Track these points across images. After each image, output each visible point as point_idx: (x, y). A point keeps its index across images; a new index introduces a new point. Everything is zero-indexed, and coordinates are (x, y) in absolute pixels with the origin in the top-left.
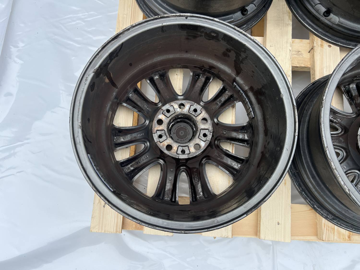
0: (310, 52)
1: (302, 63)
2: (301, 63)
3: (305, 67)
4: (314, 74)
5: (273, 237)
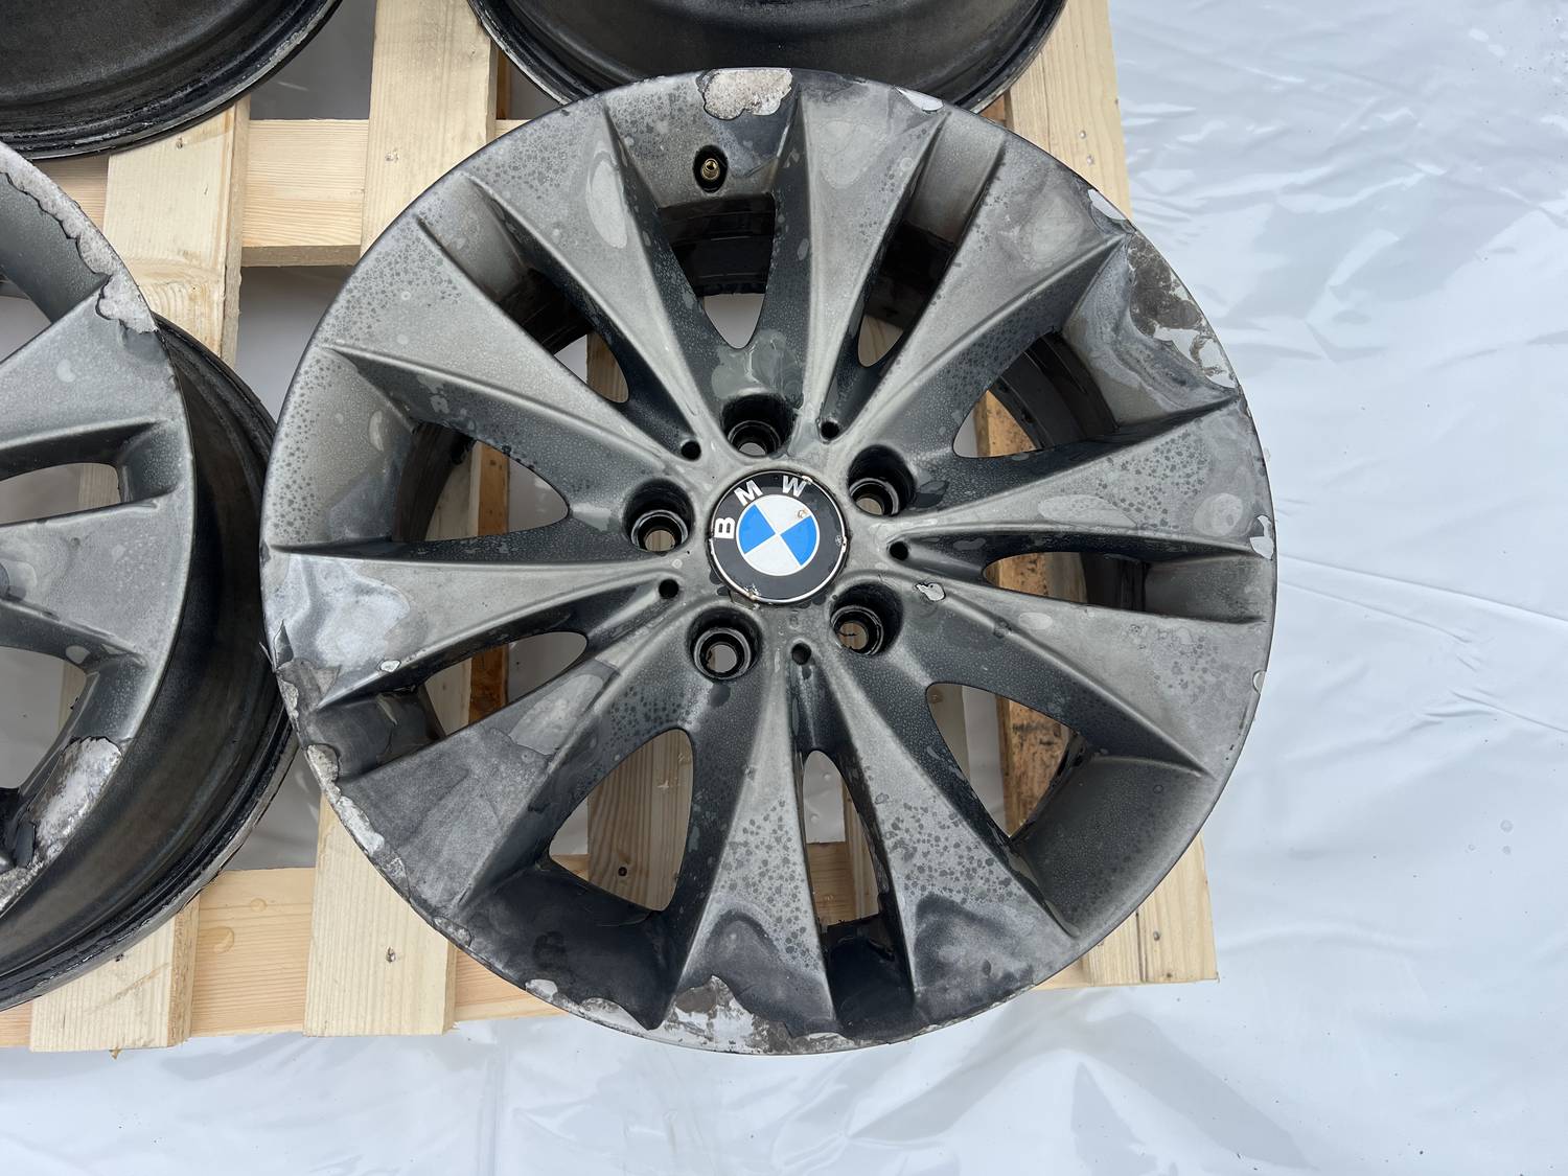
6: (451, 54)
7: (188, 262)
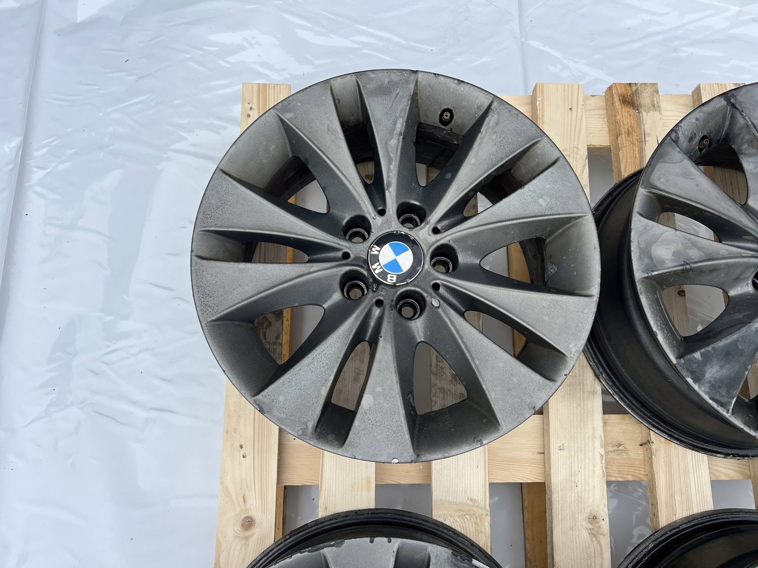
0: (644, 446)
1: (629, 473)
2: (626, 473)
3: (636, 481)
6: (584, 392)
7: (473, 504)
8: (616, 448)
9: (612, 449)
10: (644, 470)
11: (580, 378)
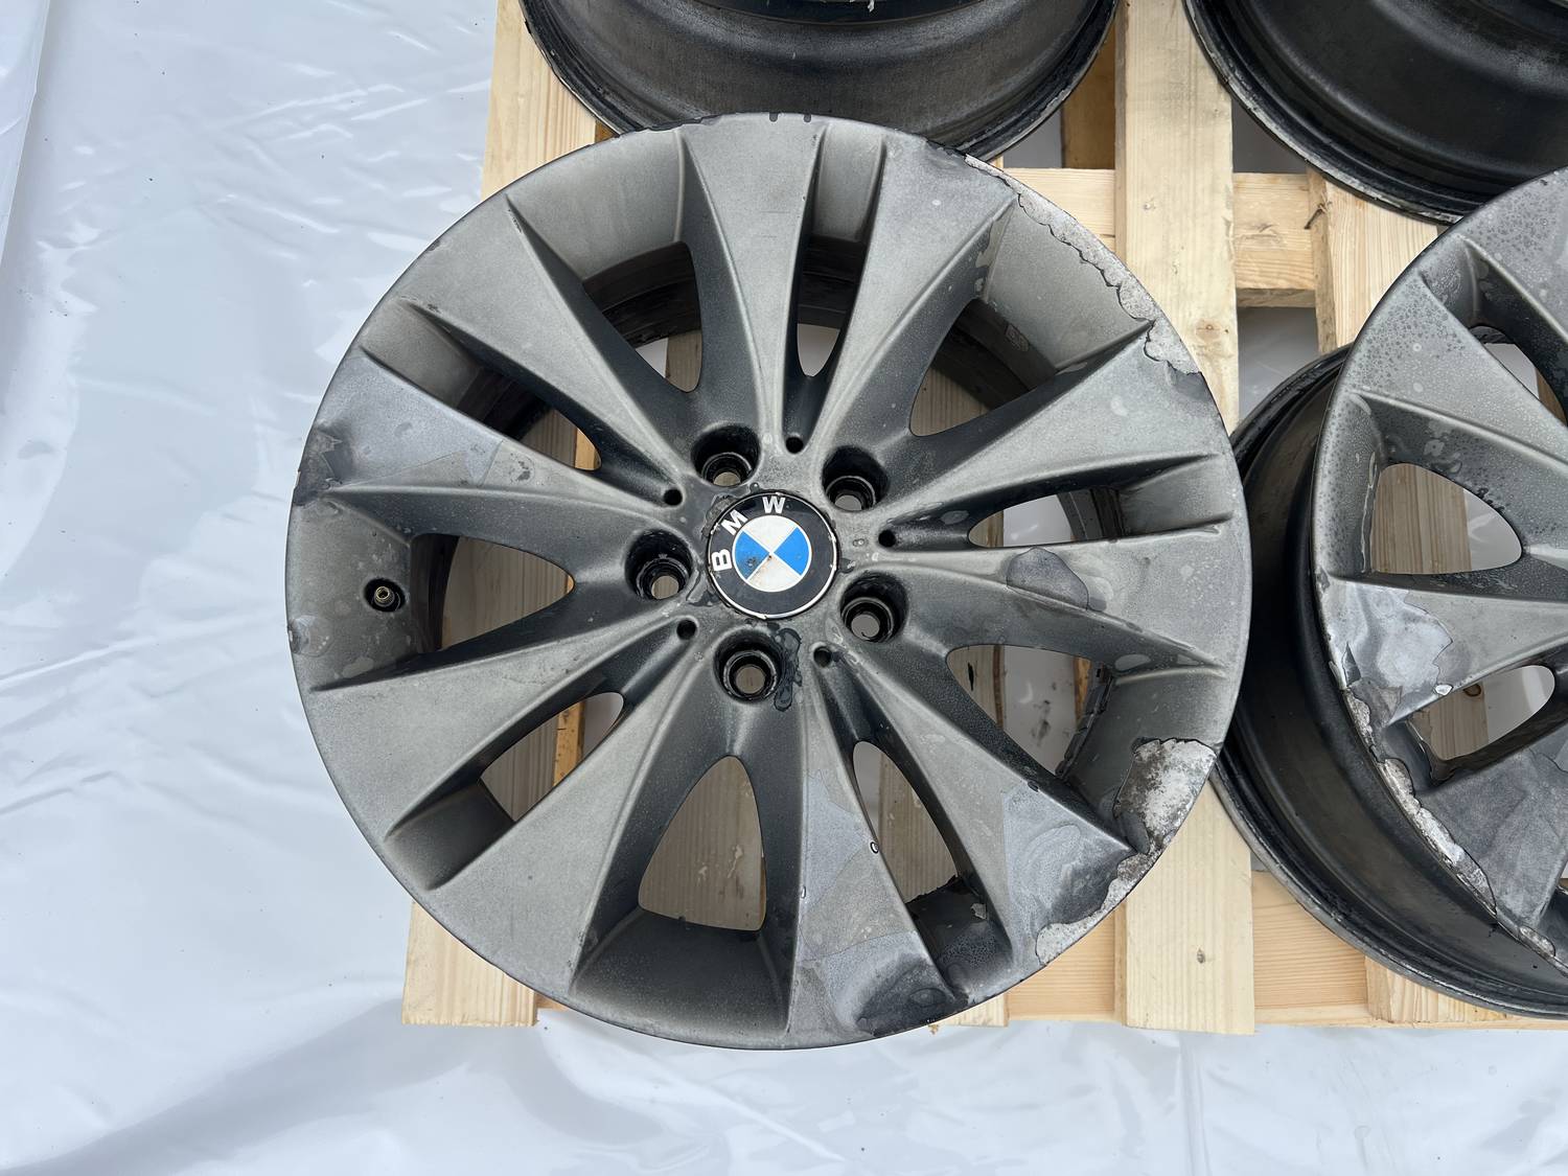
0: (1313, 226)
1: (1279, 273)
2: (1275, 275)
3: (1293, 291)
4: (1331, 320)
5: (1182, 1013)
6: (1196, 112)
8: (1257, 232)
9: (1250, 233)
10: (1311, 271)
11: (1189, 87)
